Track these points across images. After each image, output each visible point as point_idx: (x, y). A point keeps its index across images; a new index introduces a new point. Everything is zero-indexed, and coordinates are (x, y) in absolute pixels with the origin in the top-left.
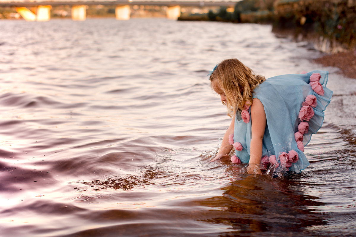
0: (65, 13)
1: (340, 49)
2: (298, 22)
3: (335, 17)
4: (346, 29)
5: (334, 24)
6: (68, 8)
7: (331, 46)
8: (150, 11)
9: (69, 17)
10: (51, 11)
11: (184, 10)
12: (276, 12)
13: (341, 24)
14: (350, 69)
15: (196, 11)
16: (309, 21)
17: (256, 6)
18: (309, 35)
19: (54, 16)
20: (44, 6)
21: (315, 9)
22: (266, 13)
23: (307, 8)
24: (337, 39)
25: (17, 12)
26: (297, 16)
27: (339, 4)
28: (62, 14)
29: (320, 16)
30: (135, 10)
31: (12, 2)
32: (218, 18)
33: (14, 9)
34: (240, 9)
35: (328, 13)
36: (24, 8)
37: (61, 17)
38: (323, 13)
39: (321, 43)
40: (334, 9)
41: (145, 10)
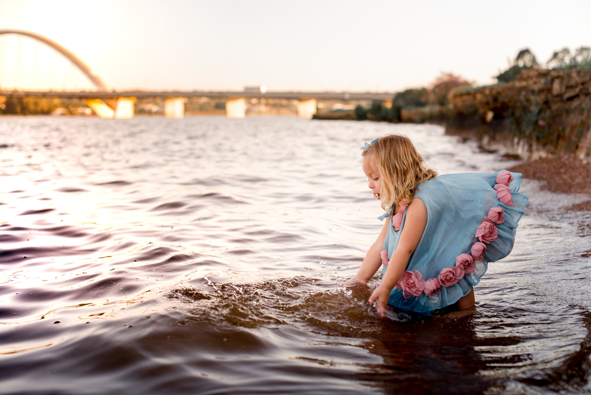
0: (155, 108)
1: (543, 154)
2: (483, 119)
3: (534, 109)
4: (550, 126)
5: (534, 119)
6: (158, 100)
7: (530, 150)
8: (274, 106)
9: (161, 113)
10: (135, 105)
11: (322, 105)
12: (451, 106)
13: (543, 119)
14: (557, 179)
15: (338, 106)
16: (498, 117)
17: (423, 99)
18: (498, 137)
19: (139, 112)
20: (126, 98)
21: (506, 100)
22: (436, 109)
23: (495, 99)
24: (538, 139)
25: (88, 107)
26: (481, 111)
27: (541, 91)
28: (151, 109)
29: (514, 108)
30: (254, 105)
31: (81, 92)
32: (369, 115)
33: (84, 102)
34: (401, 103)
35: (525, 103)
36: (98, 100)
37: (150, 113)
38: (518, 105)
39: (516, 147)
40: (533, 98)
41: (267, 104)
